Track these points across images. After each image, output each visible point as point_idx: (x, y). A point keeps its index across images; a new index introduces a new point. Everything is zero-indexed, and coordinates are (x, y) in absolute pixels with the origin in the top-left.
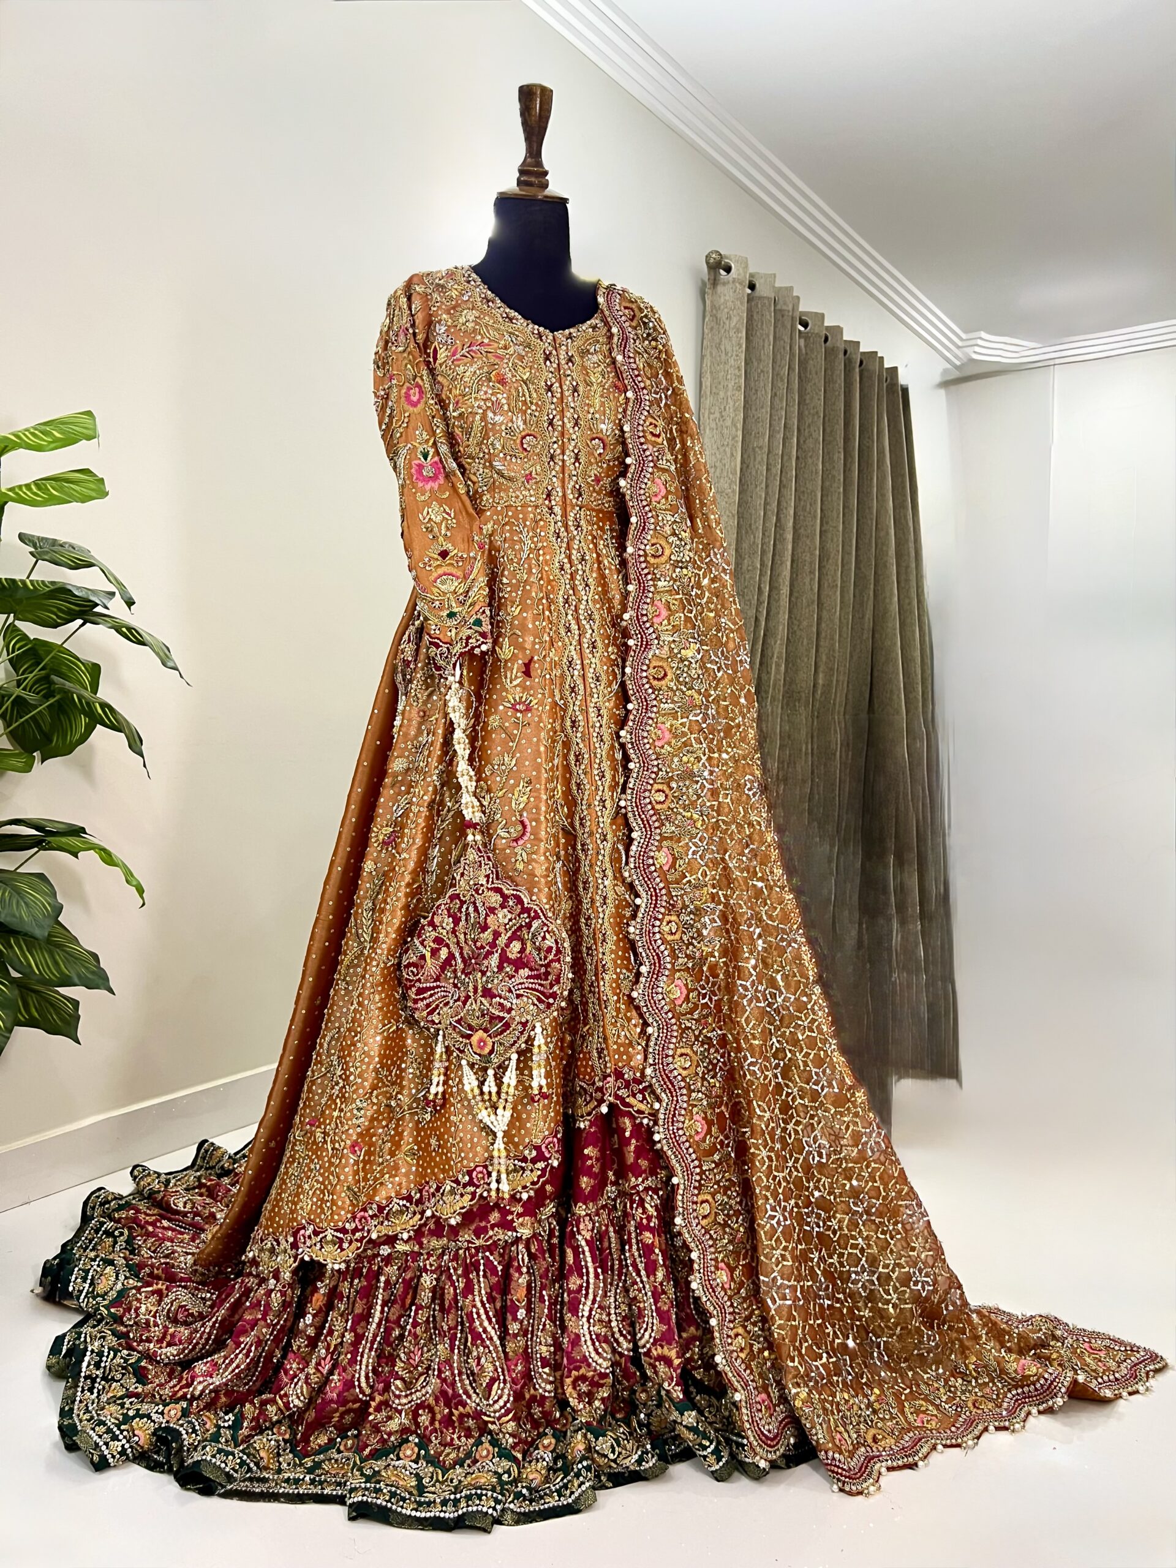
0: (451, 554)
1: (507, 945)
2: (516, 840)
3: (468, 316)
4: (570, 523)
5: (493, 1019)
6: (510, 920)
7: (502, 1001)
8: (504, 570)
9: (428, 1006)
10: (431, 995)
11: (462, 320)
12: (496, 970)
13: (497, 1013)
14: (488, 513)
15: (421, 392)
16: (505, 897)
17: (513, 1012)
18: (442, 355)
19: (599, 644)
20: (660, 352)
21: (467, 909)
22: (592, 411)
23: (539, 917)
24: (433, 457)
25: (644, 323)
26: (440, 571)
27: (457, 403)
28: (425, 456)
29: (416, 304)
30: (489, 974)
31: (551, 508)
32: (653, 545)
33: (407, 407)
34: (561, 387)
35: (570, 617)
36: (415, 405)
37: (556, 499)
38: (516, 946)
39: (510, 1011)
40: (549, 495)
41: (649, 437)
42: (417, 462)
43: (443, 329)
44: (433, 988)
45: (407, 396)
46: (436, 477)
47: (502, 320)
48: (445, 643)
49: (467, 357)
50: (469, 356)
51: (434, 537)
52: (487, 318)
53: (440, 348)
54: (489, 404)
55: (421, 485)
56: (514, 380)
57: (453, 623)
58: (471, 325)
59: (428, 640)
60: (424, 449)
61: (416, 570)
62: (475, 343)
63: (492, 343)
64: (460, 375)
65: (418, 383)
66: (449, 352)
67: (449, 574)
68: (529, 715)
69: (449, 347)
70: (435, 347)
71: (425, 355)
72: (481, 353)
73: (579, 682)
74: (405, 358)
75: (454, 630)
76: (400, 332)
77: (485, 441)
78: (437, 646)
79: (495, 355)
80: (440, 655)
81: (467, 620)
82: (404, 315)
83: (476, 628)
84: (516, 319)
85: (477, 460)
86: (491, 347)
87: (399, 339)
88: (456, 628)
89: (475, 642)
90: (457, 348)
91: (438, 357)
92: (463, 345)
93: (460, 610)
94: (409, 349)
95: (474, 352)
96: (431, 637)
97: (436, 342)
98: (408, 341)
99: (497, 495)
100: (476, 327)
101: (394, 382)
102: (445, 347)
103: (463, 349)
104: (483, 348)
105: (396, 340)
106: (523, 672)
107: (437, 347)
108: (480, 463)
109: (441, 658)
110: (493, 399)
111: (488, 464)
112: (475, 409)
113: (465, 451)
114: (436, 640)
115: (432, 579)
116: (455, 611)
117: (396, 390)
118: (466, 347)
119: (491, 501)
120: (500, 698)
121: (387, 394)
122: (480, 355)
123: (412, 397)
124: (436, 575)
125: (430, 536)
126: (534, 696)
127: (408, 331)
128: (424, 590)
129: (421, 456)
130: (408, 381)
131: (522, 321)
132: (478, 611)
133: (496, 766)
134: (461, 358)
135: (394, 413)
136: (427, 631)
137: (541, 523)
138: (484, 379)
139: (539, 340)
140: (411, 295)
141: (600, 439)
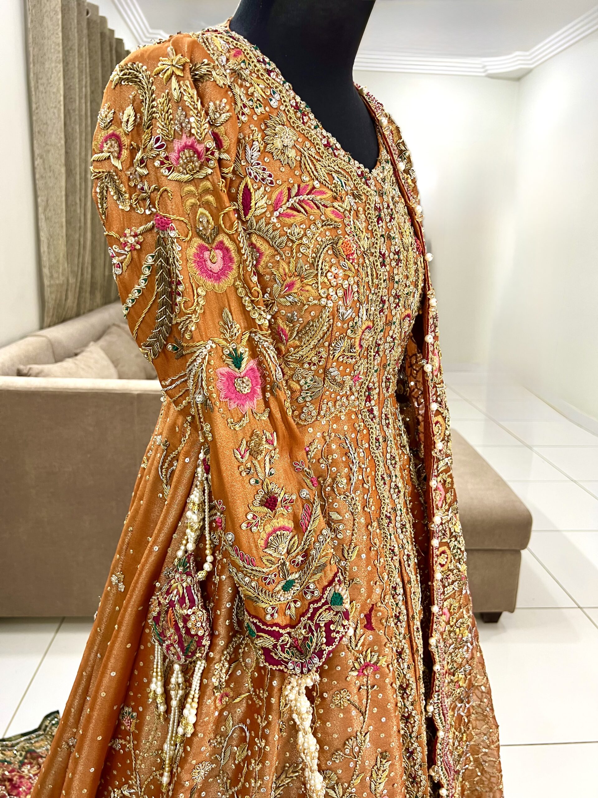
0: (279, 499)
3: (285, 137)
11: (278, 144)
14: (310, 430)
15: (227, 258)
18: (259, 203)
24: (248, 361)
27: (291, 286)
28: (237, 360)
33: (203, 280)
36: (218, 277)
40: (369, 398)
42: (224, 370)
43: (257, 156)
45: (201, 262)
46: (253, 391)
47: (322, 148)
48: (284, 628)
49: (299, 211)
50: (302, 210)
51: (257, 482)
52: (308, 144)
53: (256, 190)
54: (340, 293)
55: (233, 406)
56: (359, 252)
57: (289, 596)
58: (292, 153)
59: (255, 624)
60: (235, 350)
61: (235, 533)
62: (305, 188)
63: (324, 189)
64: (293, 242)
65: (222, 242)
66: (269, 198)
67: (280, 529)
68: (378, 676)
69: (268, 189)
70: (246, 186)
71: (233, 198)
72: (318, 208)
73: (403, 607)
74: (190, 194)
75: (292, 605)
76: (177, 145)
77: (327, 344)
78: (277, 635)
79: (333, 212)
80: (282, 647)
81: (316, 593)
82: (192, 120)
83: (337, 608)
84: (337, 149)
85: (306, 366)
86: (324, 196)
87: (173, 156)
88: (295, 602)
89: (342, 630)
90: (281, 193)
91: (253, 204)
92: (289, 189)
93: (297, 576)
94: (208, 184)
95: (307, 204)
96: (264, 624)
97: (248, 179)
98: (210, 171)
99: (324, 407)
100: (298, 158)
101: (172, 234)
102: (262, 189)
103: (289, 197)
104: (319, 197)
105: (167, 158)
106: (365, 627)
107: (250, 186)
108: (310, 369)
109: (283, 651)
110: (345, 286)
111: (321, 371)
112: (323, 301)
113: (288, 351)
114: (274, 628)
115: (261, 543)
116: (291, 578)
117: (177, 248)
118: (294, 191)
119: (314, 413)
120: (345, 668)
121: (141, 244)
122: (317, 211)
123: (209, 263)
124: (265, 536)
125: (253, 481)
126: (380, 653)
127: (212, 154)
128: (251, 562)
129: (229, 361)
130: (200, 236)
131: (342, 152)
132: (333, 580)
133: (347, 751)
134: (289, 211)
135: (180, 288)
136: (253, 613)
137: (365, 432)
138: (330, 252)
139: (365, 187)
140: (197, 81)
141: (409, 315)
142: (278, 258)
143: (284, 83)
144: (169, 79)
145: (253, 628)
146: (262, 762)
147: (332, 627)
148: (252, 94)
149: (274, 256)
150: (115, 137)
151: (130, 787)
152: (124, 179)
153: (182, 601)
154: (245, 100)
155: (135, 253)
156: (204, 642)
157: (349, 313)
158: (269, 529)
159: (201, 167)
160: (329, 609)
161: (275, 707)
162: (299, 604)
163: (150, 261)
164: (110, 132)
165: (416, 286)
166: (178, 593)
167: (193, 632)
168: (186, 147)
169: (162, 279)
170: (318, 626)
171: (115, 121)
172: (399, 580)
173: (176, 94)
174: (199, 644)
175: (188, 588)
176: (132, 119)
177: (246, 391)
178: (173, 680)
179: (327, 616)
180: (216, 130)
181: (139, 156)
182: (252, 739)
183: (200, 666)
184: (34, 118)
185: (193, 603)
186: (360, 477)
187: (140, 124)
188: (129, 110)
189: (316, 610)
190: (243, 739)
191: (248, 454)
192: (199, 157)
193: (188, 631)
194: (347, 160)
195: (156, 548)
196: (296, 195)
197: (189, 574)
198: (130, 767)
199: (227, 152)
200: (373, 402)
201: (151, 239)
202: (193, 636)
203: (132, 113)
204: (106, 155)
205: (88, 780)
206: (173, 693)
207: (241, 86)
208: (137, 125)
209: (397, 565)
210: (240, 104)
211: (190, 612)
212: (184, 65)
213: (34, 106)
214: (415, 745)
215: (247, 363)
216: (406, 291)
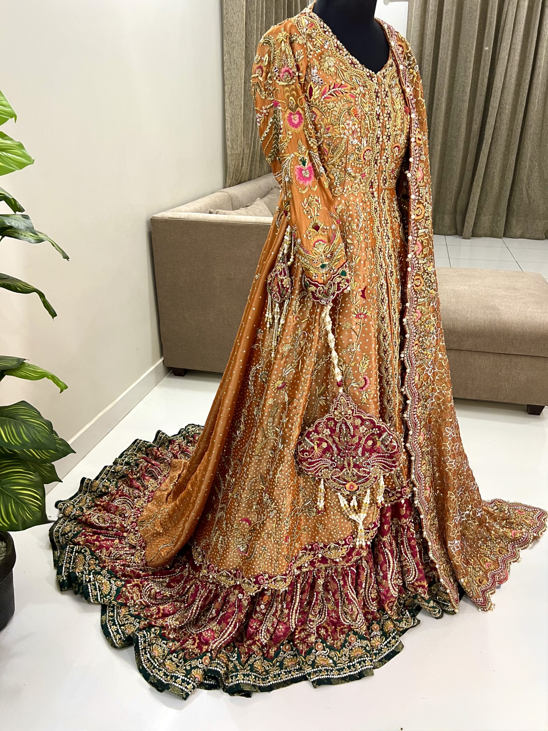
0: (321, 228)
1: (366, 442)
2: (362, 388)
3: (330, 62)
4: (381, 201)
5: (359, 477)
6: (366, 431)
7: (365, 469)
8: (348, 235)
9: (315, 469)
10: (317, 464)
11: (326, 65)
12: (360, 455)
13: (362, 475)
14: (339, 199)
15: (300, 118)
16: (363, 420)
17: (371, 474)
18: (316, 93)
19: (395, 273)
20: (414, 77)
21: (341, 426)
22: (396, 129)
23: (386, 431)
24: (308, 163)
27: (328, 129)
28: (304, 163)
29: (299, 51)
30: (357, 457)
31: (373, 194)
32: (417, 209)
33: (290, 127)
34: (383, 115)
35: (382, 259)
36: (297, 126)
37: (375, 185)
38: (370, 443)
39: (369, 473)
40: (372, 187)
41: (417, 141)
42: (298, 167)
43: (315, 72)
44: (318, 461)
45: (290, 120)
46: (310, 177)
47: (349, 65)
48: (321, 284)
49: (333, 96)
50: (335, 95)
51: (311, 218)
52: (341, 64)
53: (315, 87)
54: (351, 132)
55: (301, 183)
56: (362, 114)
57: (324, 271)
58: (333, 69)
59: (308, 281)
60: (303, 158)
61: (301, 239)
62: (337, 85)
63: (347, 85)
64: (330, 109)
65: (298, 111)
66: (321, 91)
67: (320, 240)
68: (366, 320)
69: (320, 87)
70: (311, 86)
71: (304, 91)
72: (342, 93)
73: (386, 296)
74: (287, 91)
75: (325, 276)
76: (283, 70)
77: (345, 156)
78: (317, 286)
79: (350, 95)
80: (319, 291)
81: (335, 271)
82: (289, 60)
83: (343, 277)
84: (357, 64)
85: (336, 166)
86: (347, 88)
87: (281, 75)
88: (326, 274)
89: (344, 286)
90: (326, 88)
91: (313, 93)
92: (330, 86)
93: (328, 263)
94: (293, 87)
95: (338, 92)
96: (312, 281)
97: (311, 83)
98: (294, 81)
99: (346, 188)
100: (335, 71)
101: (280, 108)
102: (318, 87)
103: (330, 89)
104: (343, 89)
105: (279, 76)
106: (361, 296)
107: (312, 86)
108: (338, 168)
109: (319, 293)
110: (353, 129)
111: (343, 169)
112: (342, 136)
113: (328, 160)
114: (316, 283)
115: (312, 244)
116: (325, 263)
117: (281, 114)
118: (331, 87)
119: (341, 191)
120: (350, 312)
121: (268, 113)
122: (342, 95)
123: (293, 120)
124: (314, 242)
125: (309, 217)
126: (369, 309)
127: (295, 74)
128: (307, 252)
129: (300, 163)
130: (290, 109)
131: (360, 65)
132: (343, 265)
133: (349, 350)
134: (329, 96)
135: (281, 131)
136: (308, 276)
137: (368, 203)
138: (347, 114)
139: (371, 81)
140: (291, 43)
141: (398, 147)
142: (323, 117)
143: (332, 36)
144: (281, 42)
145: (308, 282)
146: (311, 343)
147: (340, 285)
148: (316, 45)
149: (321, 116)
150: (260, 67)
151: (260, 365)
152: (263, 84)
153: (281, 274)
154: (312, 48)
155: (266, 117)
156: (289, 291)
157: (356, 141)
158: (316, 240)
159: (291, 80)
160: (340, 277)
161: (317, 320)
162: (327, 276)
163: (271, 120)
164: (259, 65)
165: (402, 131)
166: (279, 271)
167: (285, 286)
168: (286, 71)
169: (275, 128)
170: (334, 283)
171: (261, 61)
172: (384, 282)
173: (283, 49)
174: (287, 291)
175: (284, 269)
176: (267, 59)
177: (308, 176)
178: (276, 310)
179: (338, 280)
180: (298, 63)
181: (269, 75)
182: (308, 335)
183: (287, 302)
184: (225, 22)
185: (285, 275)
186: (364, 225)
187: (270, 62)
188: (267, 56)
189: (334, 277)
190: (304, 337)
191: (307, 204)
192: (290, 76)
193: (283, 285)
194: (362, 69)
195: (273, 253)
196: (333, 88)
197: (284, 263)
198: (260, 355)
199: (302, 72)
200: (374, 190)
201: (272, 111)
202: (284, 288)
203: (268, 57)
204: (257, 75)
205: (243, 356)
206: (275, 316)
207: (311, 41)
208: (269, 62)
209: (384, 274)
210: (309, 50)
211: (284, 278)
212: (287, 37)
213: (225, 12)
214: (389, 365)
215: (308, 164)
216: (395, 133)
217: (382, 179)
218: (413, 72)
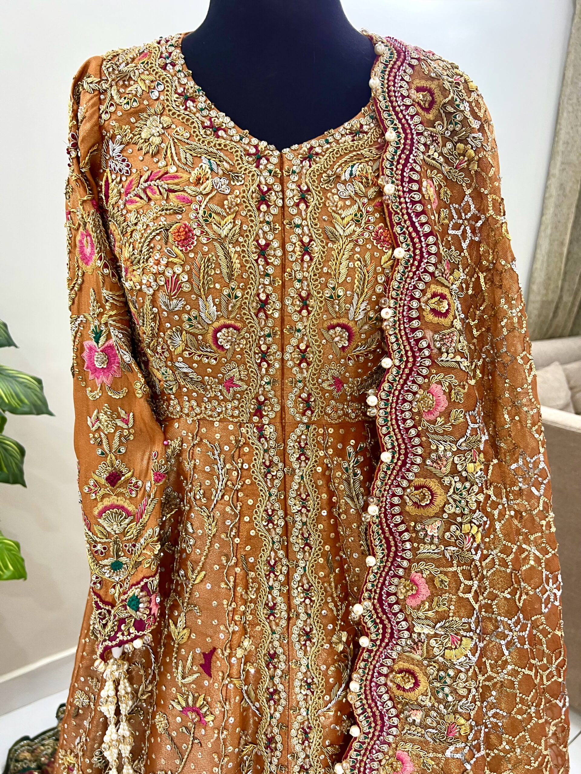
0: (123, 480)
3: (153, 127)
4: (290, 450)
14: (176, 425)
15: (92, 244)
18: (114, 191)
24: (106, 338)
25: (448, 114)
26: (107, 502)
27: (127, 270)
28: (97, 338)
31: (261, 429)
32: (417, 488)
33: (81, 262)
36: (87, 261)
37: (269, 413)
40: (259, 412)
41: (430, 317)
42: (89, 343)
43: (118, 148)
45: (82, 247)
46: (110, 368)
47: (201, 130)
48: (106, 603)
50: (144, 196)
51: (103, 454)
53: (113, 180)
55: (92, 377)
57: (116, 577)
60: (96, 327)
62: (156, 174)
63: (180, 173)
64: (130, 227)
65: (88, 230)
66: (123, 187)
67: (119, 507)
69: (124, 179)
70: (107, 178)
72: (161, 192)
75: (118, 587)
77: (161, 334)
78: (96, 606)
79: (180, 196)
80: (99, 619)
83: (132, 611)
84: (225, 128)
86: (177, 180)
88: (121, 586)
90: (131, 182)
91: (110, 193)
92: (141, 177)
93: (127, 561)
95: (151, 190)
99: (186, 405)
100: (162, 145)
102: (118, 179)
103: (139, 184)
104: (164, 183)
115: (97, 511)
116: (121, 560)
117: (70, 235)
122: (159, 196)
123: (85, 249)
125: (99, 452)
128: (87, 525)
129: (92, 336)
130: (81, 225)
132: (140, 582)
134: (134, 198)
138: (159, 238)
141: (344, 327)
147: (122, 627)
148: (130, 92)
154: (117, 99)
157: (177, 304)
160: (125, 607)
170: (114, 617)
186: (227, 498)
191: (97, 424)
194: (237, 138)
196: (145, 181)
210: (107, 104)
215: (106, 341)
216: (327, 293)
217: (292, 396)
218: (466, 151)
